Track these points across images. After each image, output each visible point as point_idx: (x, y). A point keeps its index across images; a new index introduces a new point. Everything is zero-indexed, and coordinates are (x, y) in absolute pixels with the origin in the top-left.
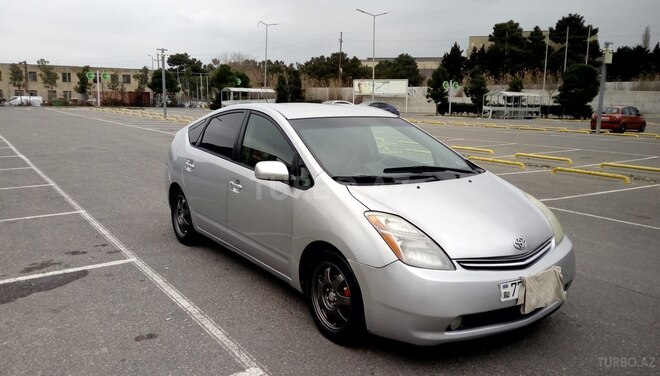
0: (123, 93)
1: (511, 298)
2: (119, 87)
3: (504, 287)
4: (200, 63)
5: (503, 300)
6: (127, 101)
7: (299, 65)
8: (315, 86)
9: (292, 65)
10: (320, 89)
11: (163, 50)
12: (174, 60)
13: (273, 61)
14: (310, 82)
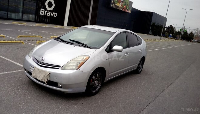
5: (30, 69)
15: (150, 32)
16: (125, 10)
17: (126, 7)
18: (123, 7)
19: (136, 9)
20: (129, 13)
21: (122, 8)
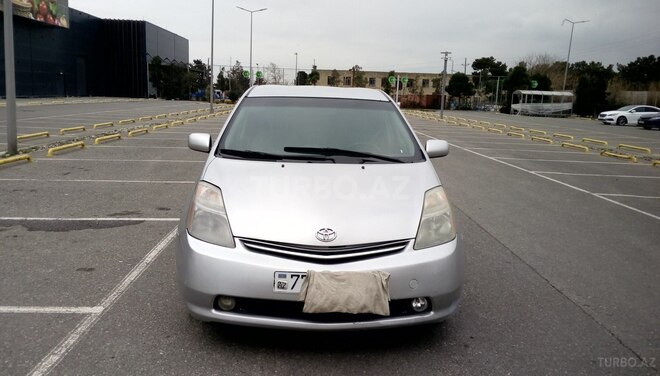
0: (421, 96)
1: (289, 290)
2: (418, 91)
3: (280, 276)
4: (505, 66)
5: (276, 290)
6: (424, 103)
7: (620, 67)
8: (629, 90)
9: (611, 66)
10: (636, 93)
11: (446, 54)
12: (478, 64)
13: (588, 62)
14: (624, 85)
15: (151, 89)
16: (45, 17)
17: (48, 7)
18: (36, 7)
19: (81, 13)
20: (63, 28)
21: (32, 11)
